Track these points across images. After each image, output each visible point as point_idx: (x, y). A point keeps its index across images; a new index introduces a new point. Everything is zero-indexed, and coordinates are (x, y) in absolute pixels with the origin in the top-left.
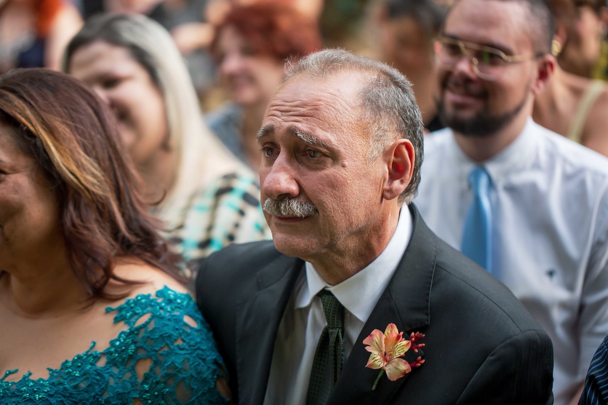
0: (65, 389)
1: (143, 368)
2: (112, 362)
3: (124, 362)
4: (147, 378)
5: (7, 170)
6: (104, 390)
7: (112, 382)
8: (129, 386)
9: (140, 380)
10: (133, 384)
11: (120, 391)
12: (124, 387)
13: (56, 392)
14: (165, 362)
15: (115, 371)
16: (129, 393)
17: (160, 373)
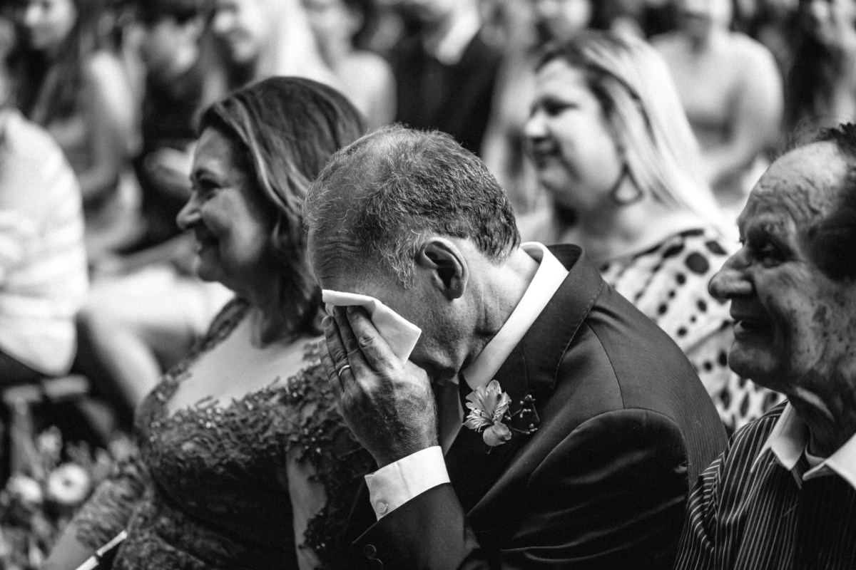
0: (234, 422)
1: (309, 411)
2: (284, 401)
3: (294, 402)
4: (309, 420)
5: (220, 183)
6: (265, 428)
7: (277, 420)
8: (290, 427)
9: (303, 423)
10: (295, 426)
11: (280, 431)
12: (285, 428)
13: (226, 424)
14: (328, 407)
15: (283, 410)
16: (289, 435)
17: (323, 417)
